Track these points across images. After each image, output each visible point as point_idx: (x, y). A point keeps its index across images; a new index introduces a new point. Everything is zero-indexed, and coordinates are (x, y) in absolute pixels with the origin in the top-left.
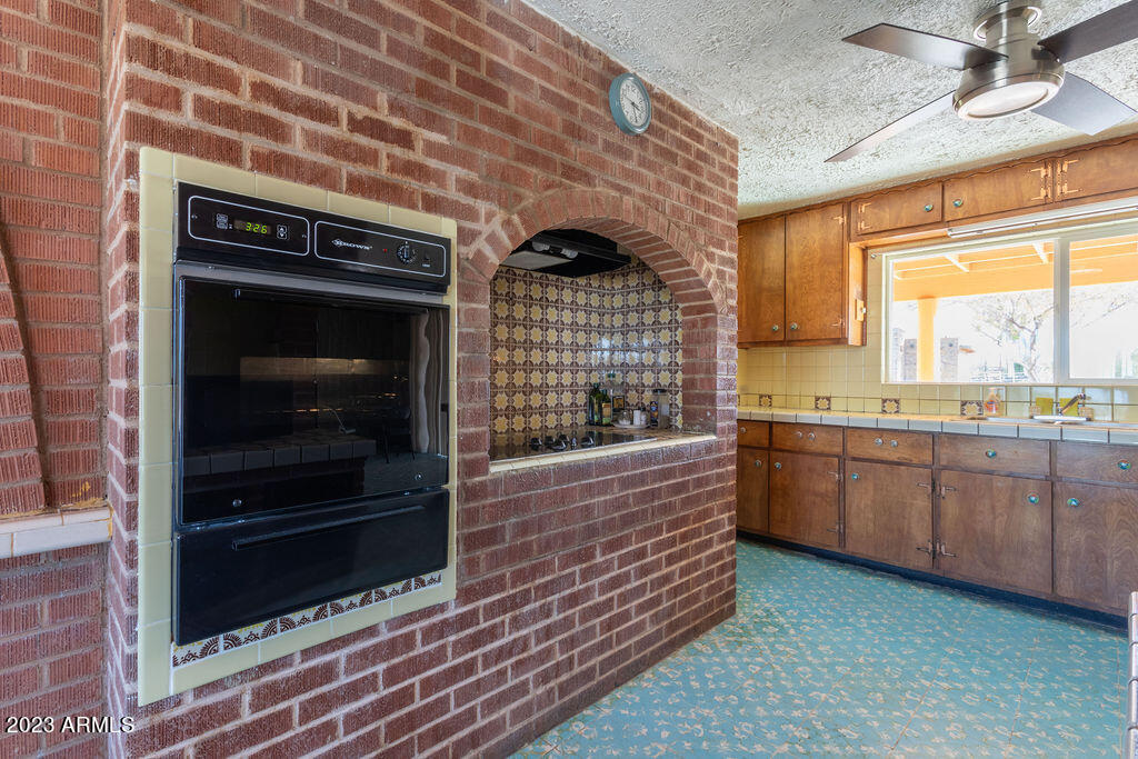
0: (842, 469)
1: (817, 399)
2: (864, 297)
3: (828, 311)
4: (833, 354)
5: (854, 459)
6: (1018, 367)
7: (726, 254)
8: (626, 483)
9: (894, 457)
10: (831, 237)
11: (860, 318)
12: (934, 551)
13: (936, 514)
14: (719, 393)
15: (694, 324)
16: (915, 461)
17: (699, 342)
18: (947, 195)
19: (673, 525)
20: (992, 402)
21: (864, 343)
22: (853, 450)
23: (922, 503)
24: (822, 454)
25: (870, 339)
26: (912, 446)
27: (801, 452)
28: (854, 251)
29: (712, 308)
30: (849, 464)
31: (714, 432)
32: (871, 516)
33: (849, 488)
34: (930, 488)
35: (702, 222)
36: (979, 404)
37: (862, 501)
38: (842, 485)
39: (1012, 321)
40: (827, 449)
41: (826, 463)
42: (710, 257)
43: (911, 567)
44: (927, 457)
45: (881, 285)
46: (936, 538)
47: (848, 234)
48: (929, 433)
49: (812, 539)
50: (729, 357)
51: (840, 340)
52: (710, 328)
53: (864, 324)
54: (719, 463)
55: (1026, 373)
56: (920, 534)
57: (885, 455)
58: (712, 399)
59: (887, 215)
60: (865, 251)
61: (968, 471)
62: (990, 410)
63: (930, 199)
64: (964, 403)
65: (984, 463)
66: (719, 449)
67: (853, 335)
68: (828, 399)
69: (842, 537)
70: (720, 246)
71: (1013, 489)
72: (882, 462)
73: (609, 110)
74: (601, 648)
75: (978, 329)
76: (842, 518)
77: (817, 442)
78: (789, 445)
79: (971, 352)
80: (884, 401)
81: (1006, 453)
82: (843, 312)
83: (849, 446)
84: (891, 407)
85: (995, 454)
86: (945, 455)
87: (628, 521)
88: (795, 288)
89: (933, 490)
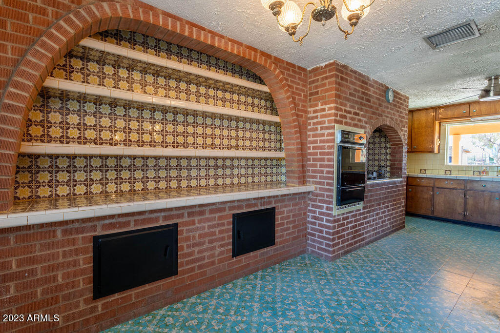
0: (433, 191)
1: (421, 170)
2: (439, 137)
3: (427, 142)
4: (427, 156)
5: (437, 188)
6: (491, 159)
7: (405, 129)
8: (387, 188)
9: (452, 187)
10: (429, 119)
11: (438, 144)
12: (464, 214)
13: (465, 203)
14: (403, 167)
15: (395, 148)
16: (459, 188)
17: (396, 153)
18: (471, 108)
19: (394, 201)
20: (484, 171)
21: (439, 152)
22: (437, 185)
23: (461, 200)
24: (426, 186)
25: (441, 151)
26: (458, 184)
27: (419, 186)
28: (437, 123)
29: (402, 144)
30: (435, 189)
31: (402, 178)
32: (443, 204)
33: (435, 196)
34: (463, 196)
35: (401, 121)
36: (479, 172)
37: (440, 200)
38: (433, 196)
39: (490, 141)
40: (428, 185)
41: (427, 189)
42: (402, 130)
43: (456, 219)
44: (463, 187)
45: (445, 134)
46: (465, 210)
47: (435, 118)
48: (463, 180)
49: (422, 212)
50: (405, 157)
51: (432, 151)
52: (401, 149)
53: (439, 146)
54: (402, 186)
55: (495, 162)
56: (460, 209)
57: (448, 186)
58: (401, 169)
59: (450, 113)
60: (440, 123)
61: (476, 191)
62: (483, 173)
63: (465, 109)
64: (474, 172)
65: (482, 188)
66: (403, 183)
67: (436, 151)
68: (425, 170)
69: (433, 211)
70: (404, 127)
71: (491, 195)
72: (448, 189)
73: (386, 98)
74: (381, 227)
75: (474, 144)
76: (433, 205)
77: (424, 183)
78: (414, 184)
79: (469, 152)
80: (446, 171)
81: (489, 185)
82: (433, 142)
83: (436, 183)
84: (448, 173)
85: (485, 186)
86: (469, 186)
87: (386, 198)
88: (415, 135)
89: (465, 196)
